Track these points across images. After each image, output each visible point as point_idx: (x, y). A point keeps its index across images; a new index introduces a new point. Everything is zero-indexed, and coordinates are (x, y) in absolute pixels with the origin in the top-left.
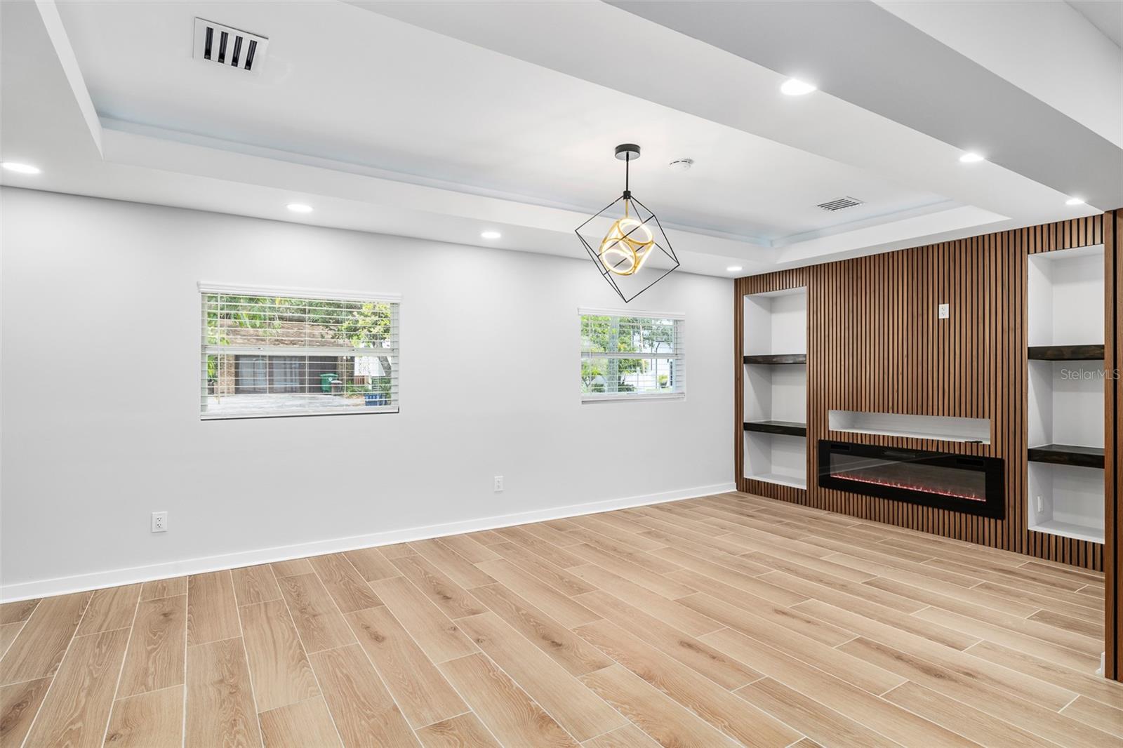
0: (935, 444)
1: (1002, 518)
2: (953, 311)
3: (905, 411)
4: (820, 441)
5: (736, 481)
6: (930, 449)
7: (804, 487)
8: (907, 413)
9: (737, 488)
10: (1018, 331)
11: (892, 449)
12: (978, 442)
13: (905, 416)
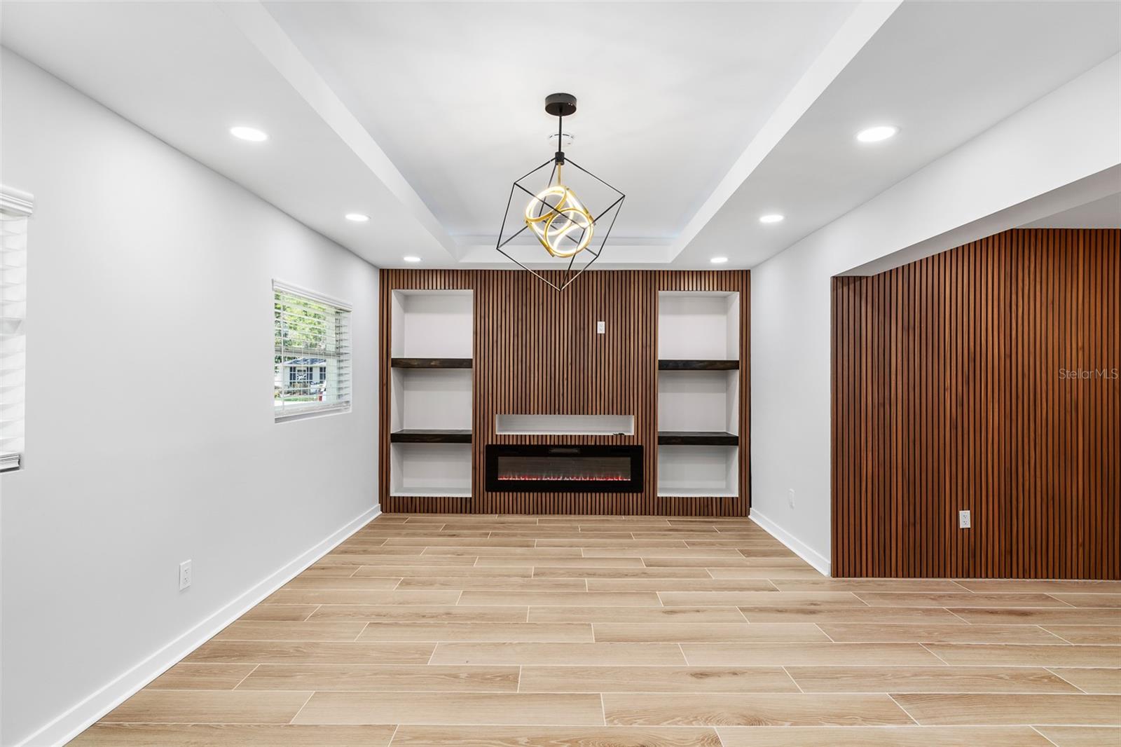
0: (594, 439)
1: (641, 492)
2: (607, 328)
3: (569, 413)
4: (488, 446)
5: (381, 501)
6: (589, 444)
7: (470, 495)
8: (571, 414)
9: (382, 510)
10: (652, 347)
11: (558, 446)
12: (621, 434)
13: (569, 416)
